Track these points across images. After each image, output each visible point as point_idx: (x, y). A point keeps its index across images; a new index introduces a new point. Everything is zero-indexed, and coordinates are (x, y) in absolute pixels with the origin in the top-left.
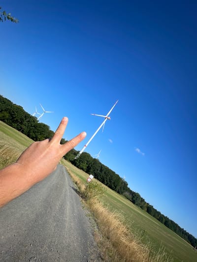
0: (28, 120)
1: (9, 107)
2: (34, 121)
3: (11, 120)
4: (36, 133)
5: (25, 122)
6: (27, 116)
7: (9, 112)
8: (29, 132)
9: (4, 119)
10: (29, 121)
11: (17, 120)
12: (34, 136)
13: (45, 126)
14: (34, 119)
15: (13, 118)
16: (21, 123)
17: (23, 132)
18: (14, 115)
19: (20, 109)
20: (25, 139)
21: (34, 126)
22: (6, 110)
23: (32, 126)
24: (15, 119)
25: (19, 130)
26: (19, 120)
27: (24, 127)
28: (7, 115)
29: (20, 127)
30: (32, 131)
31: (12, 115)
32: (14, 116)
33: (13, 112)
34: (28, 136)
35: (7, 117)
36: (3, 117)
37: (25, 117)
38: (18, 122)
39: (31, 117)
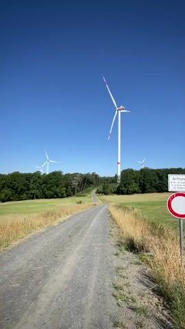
0: (32, 181)
1: (4, 182)
2: (39, 178)
3: (16, 193)
4: (52, 189)
5: (31, 186)
6: (28, 177)
7: (8, 187)
8: (44, 193)
9: (9, 198)
10: (34, 182)
11: (22, 190)
12: (51, 193)
13: (54, 174)
14: (37, 174)
15: (16, 189)
16: (28, 189)
17: (37, 198)
18: (14, 186)
19: (16, 176)
20: (43, 203)
21: (44, 183)
22: (3, 187)
23: (42, 184)
24: (19, 190)
25: (33, 198)
26: (24, 188)
27: (34, 191)
28: (7, 191)
29: (31, 194)
30: (45, 190)
31: (13, 188)
32: (16, 187)
33: (11, 183)
34: (46, 197)
35: (10, 193)
36: (6, 196)
37: (27, 179)
38: (25, 190)
39: (33, 176)
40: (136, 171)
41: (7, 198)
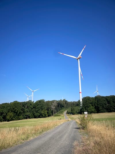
0: (26, 106)
1: (9, 108)
2: (31, 104)
3: (16, 115)
4: (38, 111)
5: (26, 110)
6: (24, 104)
7: (11, 111)
8: (34, 115)
9: (12, 119)
10: (28, 107)
11: (20, 113)
12: (39, 114)
13: (40, 101)
14: (30, 103)
15: (17, 113)
16: (24, 112)
17: (29, 118)
19: (16, 104)
20: (34, 121)
21: (34, 108)
22: (8, 112)
23: (32, 109)
24: (18, 113)
25: (27, 118)
26: (22, 111)
27: (28, 114)
28: (11, 114)
29: (26, 115)
30: (35, 112)
31: (14, 112)
32: (16, 111)
33: (14, 109)
34: (35, 117)
35: (13, 115)
36: (10, 117)
37: (23, 106)
38: (22, 113)
39: (27, 103)
40: (92, 98)
41: (11, 119)
